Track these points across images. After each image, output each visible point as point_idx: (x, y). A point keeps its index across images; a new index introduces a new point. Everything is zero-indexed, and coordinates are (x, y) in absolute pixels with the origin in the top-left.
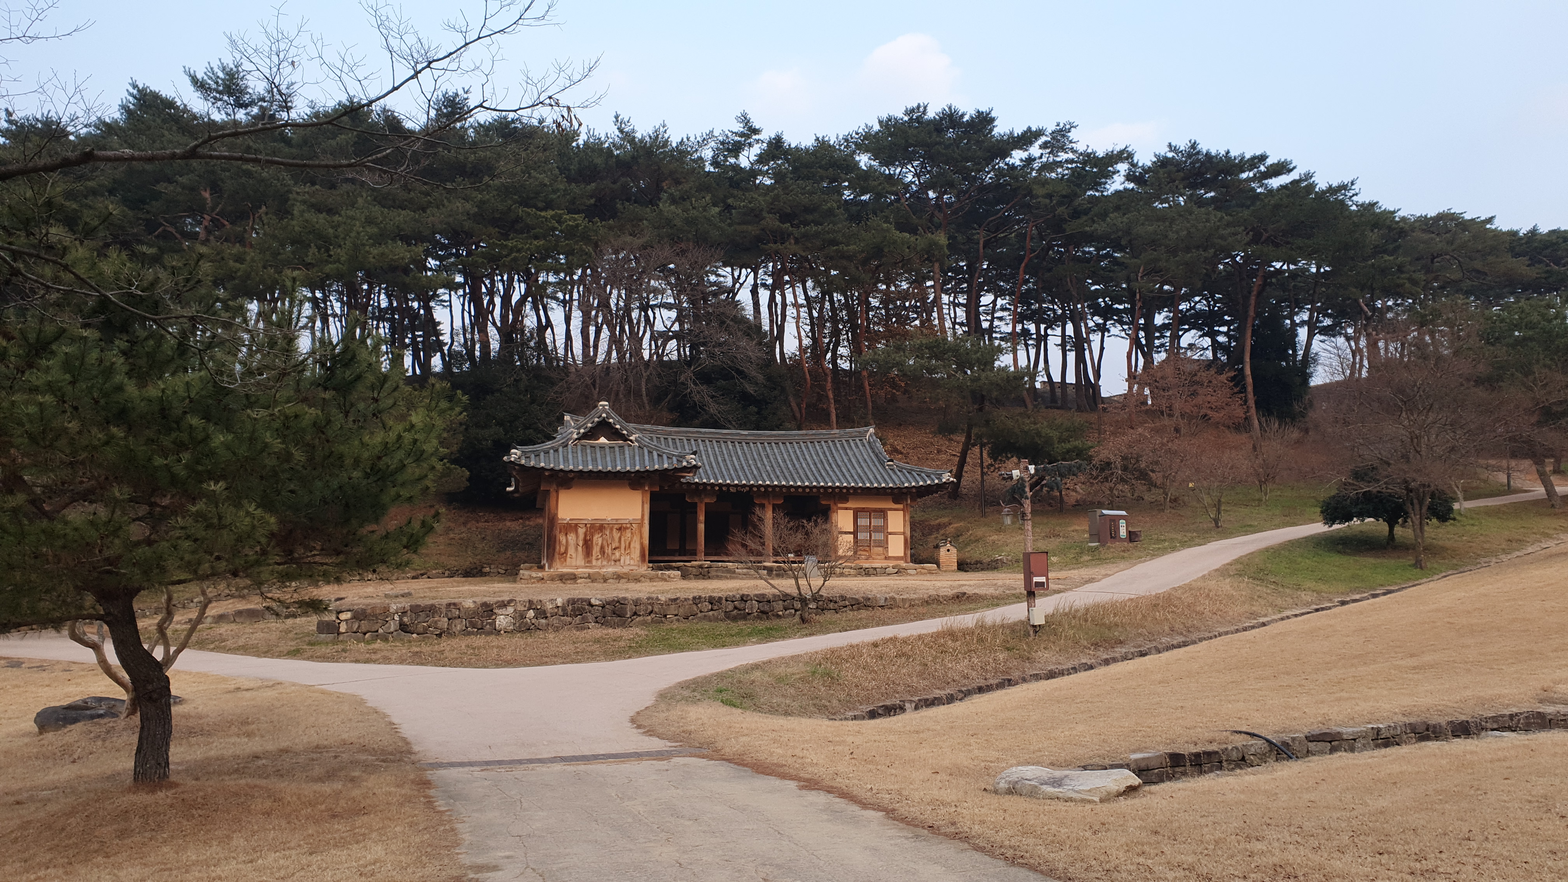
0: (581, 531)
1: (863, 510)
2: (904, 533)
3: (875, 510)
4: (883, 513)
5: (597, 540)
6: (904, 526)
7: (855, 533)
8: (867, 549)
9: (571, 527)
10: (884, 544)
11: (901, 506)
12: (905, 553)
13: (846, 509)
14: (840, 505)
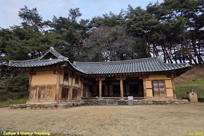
0: (38, 89)
1: (155, 80)
2: (172, 88)
3: (160, 80)
4: (163, 81)
5: (42, 92)
6: (172, 85)
7: (153, 89)
8: (158, 94)
9: (35, 88)
10: (164, 92)
11: (170, 78)
12: (174, 95)
13: (149, 80)
14: (146, 79)
